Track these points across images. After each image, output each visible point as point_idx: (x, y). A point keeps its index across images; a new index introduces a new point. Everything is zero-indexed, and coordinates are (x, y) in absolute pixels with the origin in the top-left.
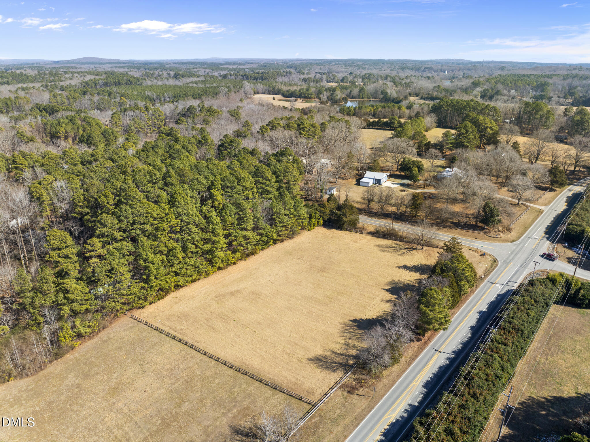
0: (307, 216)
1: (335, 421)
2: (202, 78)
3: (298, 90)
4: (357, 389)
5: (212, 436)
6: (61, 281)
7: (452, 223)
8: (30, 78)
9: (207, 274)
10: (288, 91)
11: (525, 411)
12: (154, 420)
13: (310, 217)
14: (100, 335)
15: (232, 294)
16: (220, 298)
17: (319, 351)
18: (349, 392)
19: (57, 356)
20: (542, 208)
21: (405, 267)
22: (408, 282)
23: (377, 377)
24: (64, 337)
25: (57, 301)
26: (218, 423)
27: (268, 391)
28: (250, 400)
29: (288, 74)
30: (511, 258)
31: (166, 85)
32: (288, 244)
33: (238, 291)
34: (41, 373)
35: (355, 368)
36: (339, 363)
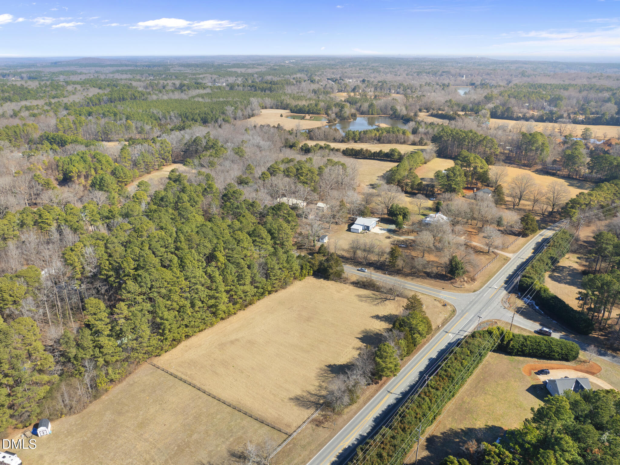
0: (298, 267)
1: (304, 447)
2: (208, 91)
3: (307, 105)
4: (323, 423)
5: (215, 458)
6: (97, 339)
7: (425, 272)
8: (31, 92)
9: (212, 325)
10: (296, 106)
11: (444, 439)
12: (172, 447)
13: (302, 268)
14: (127, 379)
15: (232, 342)
16: (222, 346)
17: (298, 392)
18: (317, 425)
19: (95, 397)
20: (510, 255)
21: (377, 317)
22: (377, 331)
23: (340, 414)
24: (100, 383)
25: (94, 355)
26: (219, 449)
27: (257, 425)
28: (243, 431)
29: (298, 83)
30: (468, 308)
31: (171, 99)
32: (282, 294)
33: (237, 340)
34: (85, 411)
35: (324, 406)
36: (313, 402)
